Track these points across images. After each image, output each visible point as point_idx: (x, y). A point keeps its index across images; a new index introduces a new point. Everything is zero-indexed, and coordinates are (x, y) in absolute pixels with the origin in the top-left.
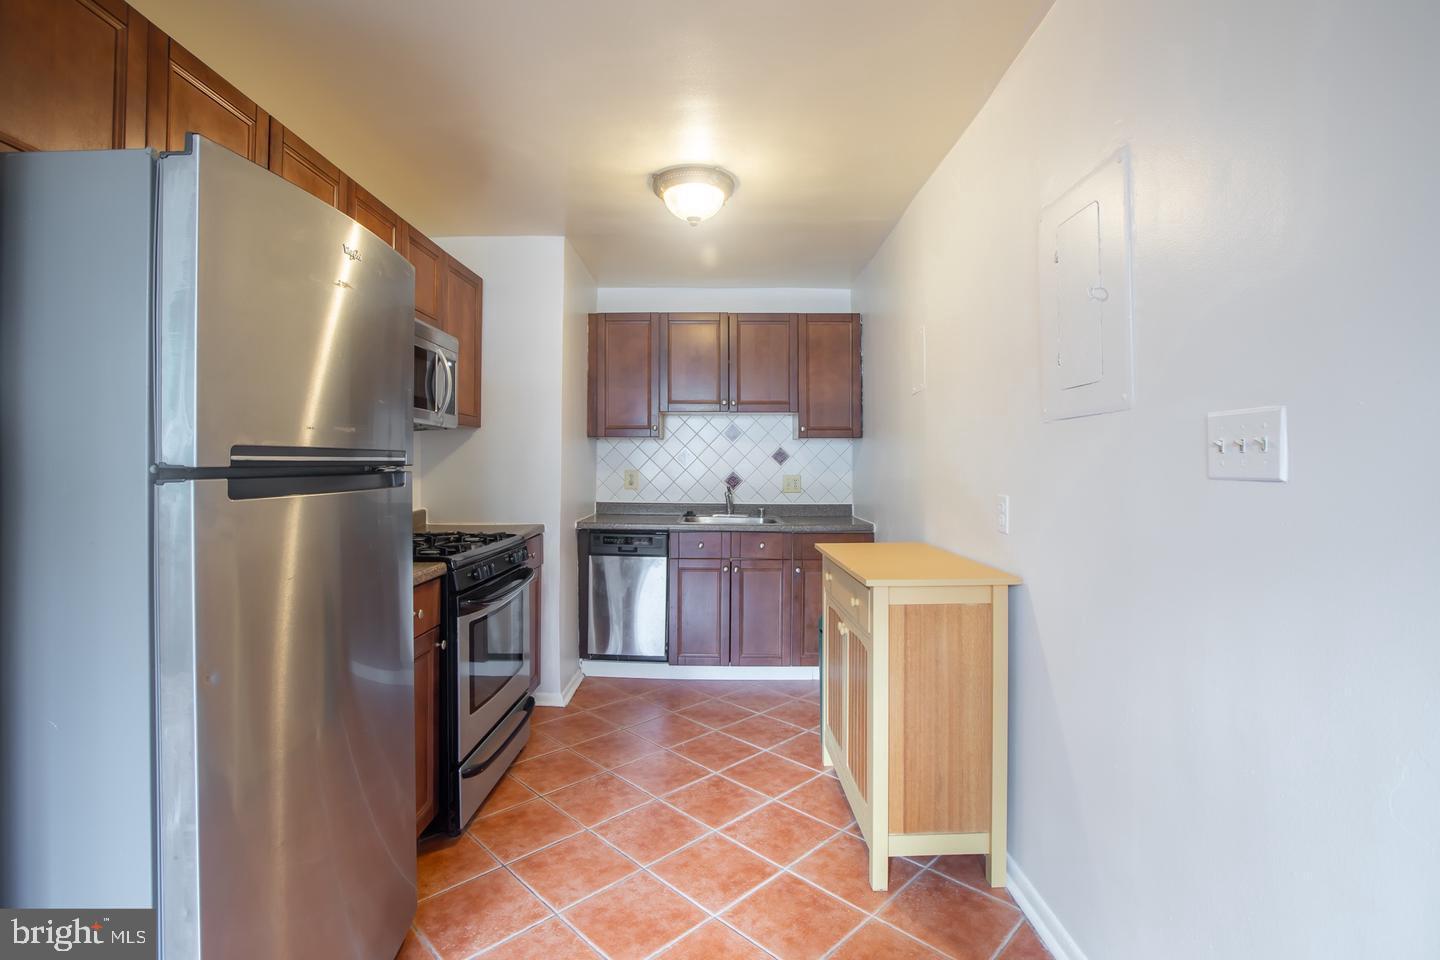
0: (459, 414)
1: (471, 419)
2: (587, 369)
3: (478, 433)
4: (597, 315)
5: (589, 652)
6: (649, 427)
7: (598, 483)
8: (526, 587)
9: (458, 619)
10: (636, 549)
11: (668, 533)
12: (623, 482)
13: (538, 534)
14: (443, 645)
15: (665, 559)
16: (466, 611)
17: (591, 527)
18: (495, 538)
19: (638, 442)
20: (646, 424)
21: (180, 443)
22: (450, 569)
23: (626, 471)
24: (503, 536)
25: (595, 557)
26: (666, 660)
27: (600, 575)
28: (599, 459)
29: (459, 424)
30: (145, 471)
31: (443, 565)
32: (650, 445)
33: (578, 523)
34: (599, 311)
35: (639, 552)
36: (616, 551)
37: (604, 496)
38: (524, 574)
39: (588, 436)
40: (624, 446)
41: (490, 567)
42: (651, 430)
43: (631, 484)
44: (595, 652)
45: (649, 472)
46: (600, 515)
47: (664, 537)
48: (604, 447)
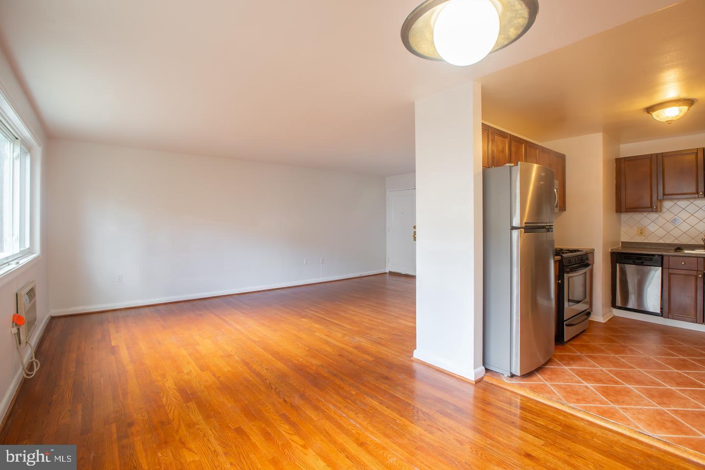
0: (559, 206)
1: (563, 207)
2: (615, 182)
3: (565, 213)
4: (620, 159)
5: (617, 305)
6: (651, 207)
7: (622, 233)
8: (587, 269)
9: (565, 274)
10: (643, 263)
11: (662, 256)
12: (637, 233)
13: (592, 252)
14: (560, 282)
15: (661, 268)
16: (568, 273)
17: (618, 251)
18: (575, 251)
19: (645, 214)
20: (649, 206)
21: (516, 222)
22: (562, 258)
23: (638, 227)
24: (578, 251)
25: (620, 264)
26: (662, 314)
27: (623, 273)
28: (622, 222)
29: (559, 211)
30: (510, 227)
31: (560, 257)
32: (653, 216)
33: (611, 249)
34: (621, 157)
35: (644, 264)
36: (632, 262)
37: (625, 238)
38: (587, 265)
39: (616, 212)
40: (637, 216)
41: (575, 260)
42: (653, 207)
43: (641, 233)
44: (620, 305)
45: (652, 228)
46: (622, 247)
47: (660, 258)
48: (625, 217)
